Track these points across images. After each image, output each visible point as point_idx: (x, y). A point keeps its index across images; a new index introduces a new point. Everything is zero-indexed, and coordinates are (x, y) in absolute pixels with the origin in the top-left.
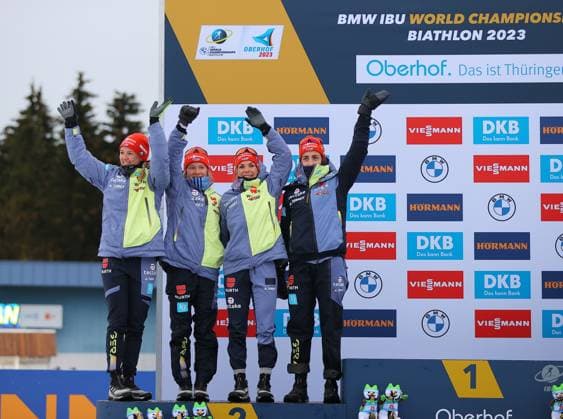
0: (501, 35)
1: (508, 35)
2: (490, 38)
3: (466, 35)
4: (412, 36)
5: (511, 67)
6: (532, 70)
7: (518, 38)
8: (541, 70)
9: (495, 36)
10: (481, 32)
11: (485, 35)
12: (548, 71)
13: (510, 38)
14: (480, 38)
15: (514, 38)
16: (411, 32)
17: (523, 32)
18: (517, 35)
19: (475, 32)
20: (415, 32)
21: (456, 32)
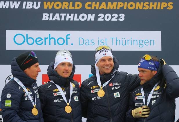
0: (108, 17)
1: (112, 17)
2: (99, 19)
3: (83, 17)
4: (45, 17)
5: (115, 40)
6: (130, 42)
7: (120, 19)
8: (135, 42)
9: (104, 18)
10: (94, 15)
11: (97, 17)
12: (141, 42)
13: (114, 19)
14: (93, 19)
15: (116, 20)
16: (44, 14)
17: (123, 16)
18: (119, 17)
19: (90, 15)
20: (48, 15)
21: (76, 15)
